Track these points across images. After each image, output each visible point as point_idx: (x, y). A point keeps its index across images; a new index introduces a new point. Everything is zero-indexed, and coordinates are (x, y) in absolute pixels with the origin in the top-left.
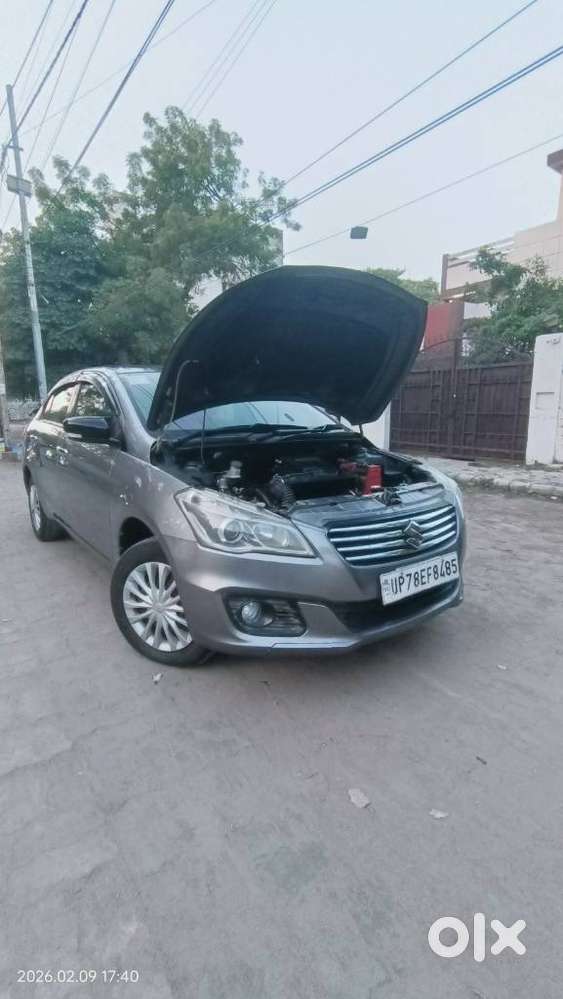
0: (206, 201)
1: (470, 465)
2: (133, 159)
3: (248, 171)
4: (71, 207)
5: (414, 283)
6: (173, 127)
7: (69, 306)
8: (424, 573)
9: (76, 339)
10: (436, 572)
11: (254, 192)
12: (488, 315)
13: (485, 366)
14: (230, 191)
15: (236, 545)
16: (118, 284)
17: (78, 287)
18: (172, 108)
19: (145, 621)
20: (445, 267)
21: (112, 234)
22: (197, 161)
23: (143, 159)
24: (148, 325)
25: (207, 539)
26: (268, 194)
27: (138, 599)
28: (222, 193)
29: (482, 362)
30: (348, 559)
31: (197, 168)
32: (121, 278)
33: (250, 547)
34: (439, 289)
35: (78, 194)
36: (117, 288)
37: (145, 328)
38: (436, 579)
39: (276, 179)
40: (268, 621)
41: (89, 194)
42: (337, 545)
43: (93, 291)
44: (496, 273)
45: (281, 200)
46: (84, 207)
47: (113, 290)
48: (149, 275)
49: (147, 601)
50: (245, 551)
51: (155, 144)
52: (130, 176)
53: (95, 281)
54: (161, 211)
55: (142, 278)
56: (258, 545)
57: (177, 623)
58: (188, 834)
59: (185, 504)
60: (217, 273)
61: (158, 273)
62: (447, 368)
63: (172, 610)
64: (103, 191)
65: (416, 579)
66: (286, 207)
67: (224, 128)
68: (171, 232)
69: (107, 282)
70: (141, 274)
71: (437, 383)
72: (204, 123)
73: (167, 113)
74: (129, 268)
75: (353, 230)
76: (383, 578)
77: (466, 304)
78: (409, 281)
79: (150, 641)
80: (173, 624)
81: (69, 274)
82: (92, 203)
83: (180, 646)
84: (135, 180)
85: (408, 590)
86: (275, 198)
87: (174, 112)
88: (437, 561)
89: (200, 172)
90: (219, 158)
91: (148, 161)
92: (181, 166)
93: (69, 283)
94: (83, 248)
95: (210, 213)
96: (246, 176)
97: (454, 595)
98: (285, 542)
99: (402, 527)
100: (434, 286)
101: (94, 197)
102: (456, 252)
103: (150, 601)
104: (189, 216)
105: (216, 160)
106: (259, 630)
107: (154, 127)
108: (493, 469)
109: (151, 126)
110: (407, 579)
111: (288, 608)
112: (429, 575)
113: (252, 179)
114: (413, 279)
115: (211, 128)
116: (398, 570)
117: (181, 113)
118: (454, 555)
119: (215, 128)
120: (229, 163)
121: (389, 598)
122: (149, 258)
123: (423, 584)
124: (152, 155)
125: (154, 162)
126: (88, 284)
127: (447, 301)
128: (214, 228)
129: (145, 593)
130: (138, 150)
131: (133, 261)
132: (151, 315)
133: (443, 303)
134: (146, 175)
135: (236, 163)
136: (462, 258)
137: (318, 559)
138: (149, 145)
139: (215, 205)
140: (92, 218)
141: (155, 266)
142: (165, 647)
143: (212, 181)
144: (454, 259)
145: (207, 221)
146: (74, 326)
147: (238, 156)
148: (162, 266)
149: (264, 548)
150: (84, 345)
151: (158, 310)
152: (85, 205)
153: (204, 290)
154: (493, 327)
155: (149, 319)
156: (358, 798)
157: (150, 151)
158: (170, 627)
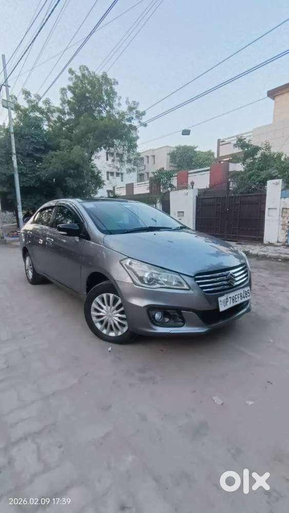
0: (100, 112)
1: (237, 244)
2: (63, 91)
3: (121, 97)
4: (31, 114)
5: (202, 152)
6: (83, 75)
7: (31, 164)
8: (236, 297)
9: (34, 181)
10: (241, 296)
11: (124, 108)
12: (242, 170)
13: (243, 195)
14: (112, 107)
15: (152, 284)
16: (56, 153)
17: (35, 155)
18: (83, 66)
19: (101, 322)
20: (219, 145)
21: (52, 128)
22: (97, 93)
23: (68, 91)
24: (71, 174)
25: (138, 282)
26: (131, 109)
27: (98, 311)
28: (108, 108)
29: (241, 193)
30: (204, 290)
31: (96, 96)
32: (58, 150)
33: (158, 286)
34: (216, 156)
35: (35, 108)
36: (55, 155)
37: (70, 175)
38: (241, 299)
39: (134, 102)
40: (167, 320)
41: (40, 108)
42: (199, 284)
43: (43, 157)
44: (246, 149)
45: (137, 112)
46: (38, 114)
47: (54, 156)
48: (72, 149)
49: (103, 312)
50: (156, 287)
51: (74, 83)
52: (61, 99)
53: (44, 152)
54: (77, 117)
55: (68, 150)
56: (163, 284)
57: (118, 322)
58: (144, 418)
59: (126, 265)
60: (105, 148)
61: (77, 149)
62: (223, 196)
63: (116, 317)
64: (48, 106)
65: (233, 300)
66: (140, 115)
67: (109, 77)
68: (82, 128)
69: (51, 152)
70: (68, 149)
71: (218, 203)
72: (99, 74)
73: (80, 68)
74: (62, 145)
75: (183, 131)
76: (220, 299)
77: (230, 164)
78: (200, 151)
79: (105, 332)
80: (116, 323)
81: (31, 148)
82: (42, 112)
83: (120, 334)
84: (64, 102)
85: (230, 305)
86: (134, 111)
87: (83, 68)
88: (241, 291)
89: (98, 98)
90: (106, 91)
91: (71, 92)
92: (87, 95)
93: (30, 153)
94: (37, 136)
95: (102, 118)
96: (120, 100)
97: (248, 306)
98: (174, 283)
99: (226, 275)
100: (213, 154)
101: (43, 109)
102: (224, 138)
103: (104, 312)
104: (92, 120)
105: (105, 92)
106: (163, 325)
107: (74, 75)
108: (248, 246)
109: (72, 75)
110: (229, 300)
111: (176, 314)
112: (238, 297)
113: (123, 102)
114: (202, 151)
115: (103, 76)
116: (225, 295)
117: (87, 69)
118: (248, 288)
119: (105, 76)
120: (111, 94)
121: (222, 308)
122: (72, 141)
123: (236, 302)
124: (72, 89)
125: (74, 92)
126: (40, 153)
127: (220, 162)
128: (105, 126)
129: (102, 308)
130: (66, 87)
131: (64, 142)
132: (73, 169)
133: (218, 163)
134: (70, 99)
135: (115, 93)
136: (227, 141)
137: (191, 291)
138: (71, 84)
139: (104, 114)
140: (42, 120)
141: (75, 145)
142: (112, 334)
143: (103, 102)
144: (223, 141)
145: (102, 122)
146: (34, 175)
147: (116, 90)
148: (79, 145)
149: (166, 286)
150: (38, 184)
151: (77, 167)
152: (38, 113)
153: (100, 156)
154: (245, 176)
155: (72, 171)
156: (218, 401)
157: (72, 87)
158: (115, 324)
